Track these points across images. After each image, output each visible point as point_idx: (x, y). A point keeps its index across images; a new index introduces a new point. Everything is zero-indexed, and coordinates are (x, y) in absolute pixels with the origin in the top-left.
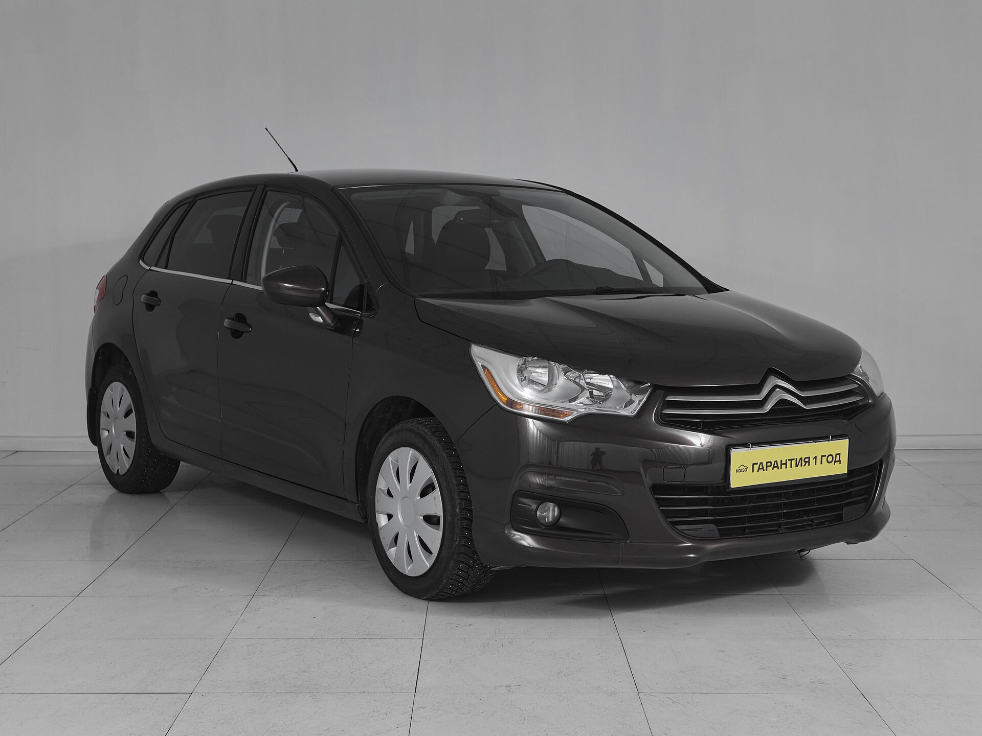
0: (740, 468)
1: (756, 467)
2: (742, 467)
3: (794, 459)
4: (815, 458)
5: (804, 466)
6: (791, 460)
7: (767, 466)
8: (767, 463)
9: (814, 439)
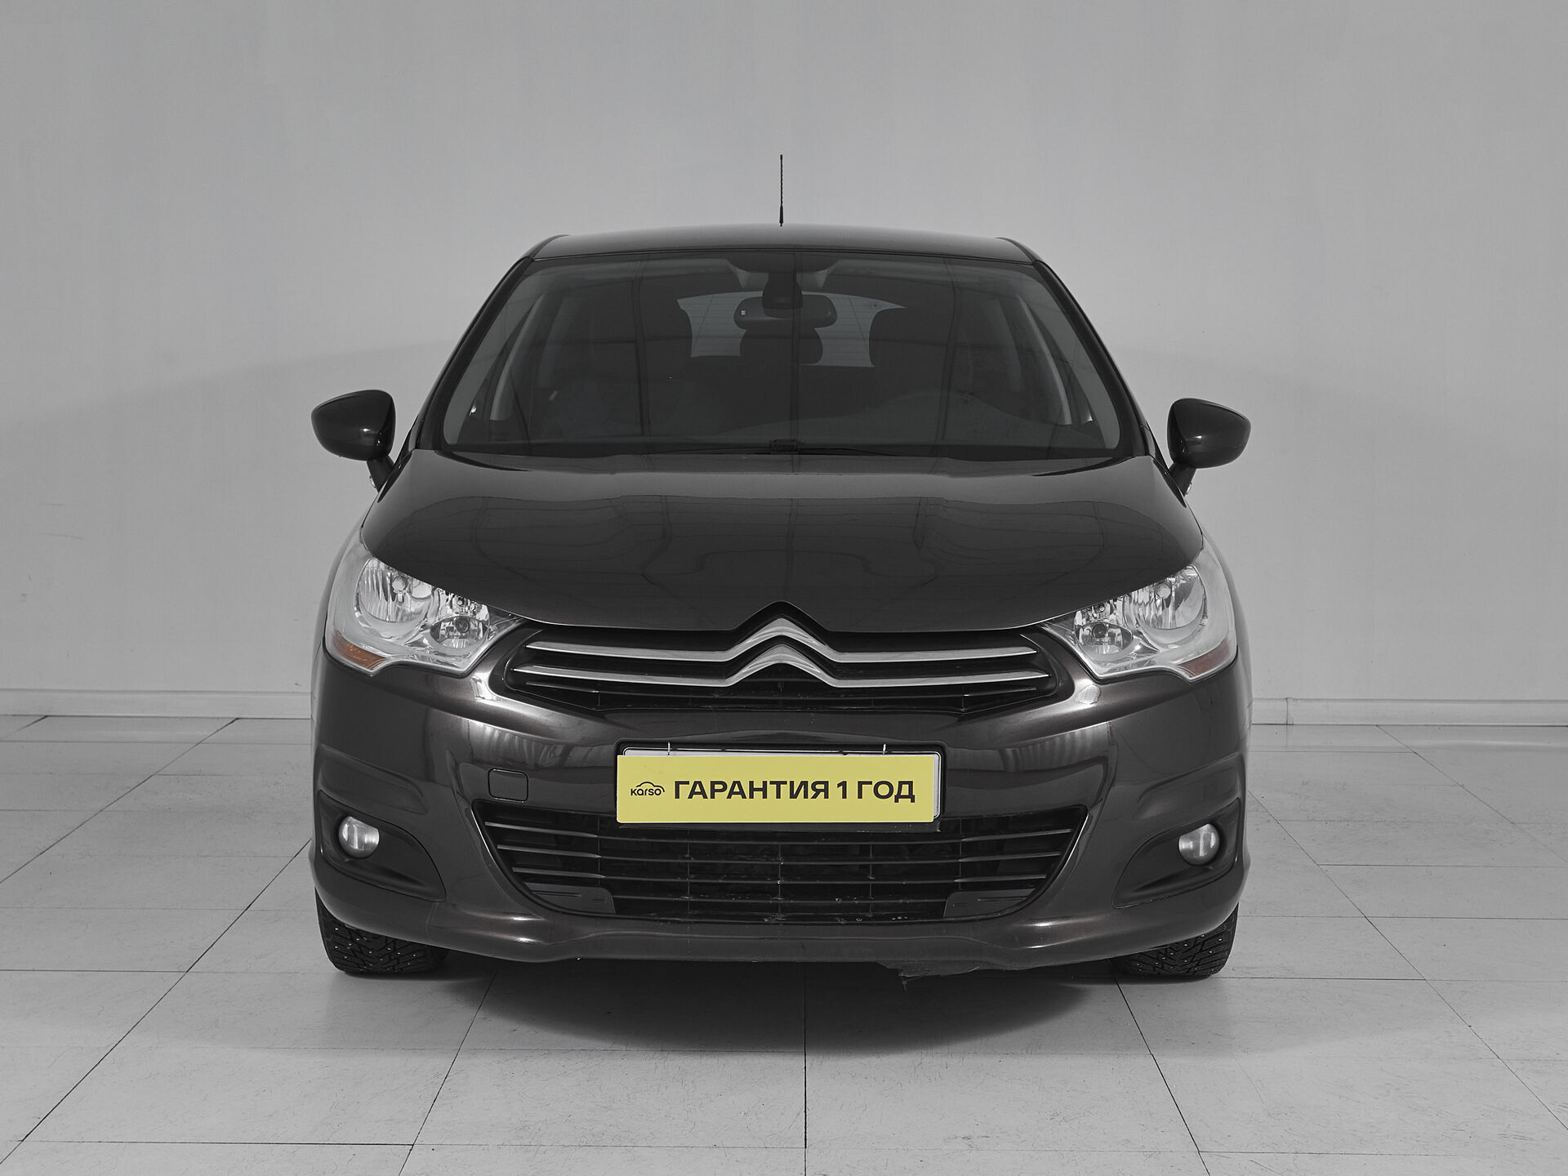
0: (643, 787)
1: (685, 790)
2: (650, 786)
3: (785, 783)
4: (843, 784)
5: (815, 797)
6: (778, 784)
7: (713, 791)
8: (713, 784)
9: (842, 748)
